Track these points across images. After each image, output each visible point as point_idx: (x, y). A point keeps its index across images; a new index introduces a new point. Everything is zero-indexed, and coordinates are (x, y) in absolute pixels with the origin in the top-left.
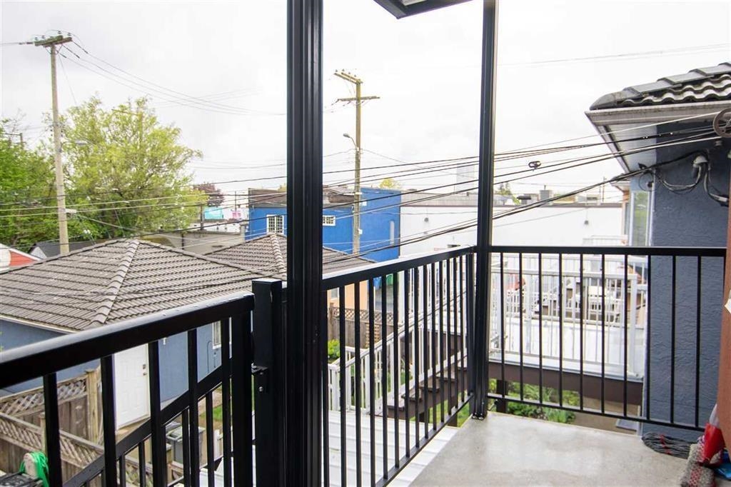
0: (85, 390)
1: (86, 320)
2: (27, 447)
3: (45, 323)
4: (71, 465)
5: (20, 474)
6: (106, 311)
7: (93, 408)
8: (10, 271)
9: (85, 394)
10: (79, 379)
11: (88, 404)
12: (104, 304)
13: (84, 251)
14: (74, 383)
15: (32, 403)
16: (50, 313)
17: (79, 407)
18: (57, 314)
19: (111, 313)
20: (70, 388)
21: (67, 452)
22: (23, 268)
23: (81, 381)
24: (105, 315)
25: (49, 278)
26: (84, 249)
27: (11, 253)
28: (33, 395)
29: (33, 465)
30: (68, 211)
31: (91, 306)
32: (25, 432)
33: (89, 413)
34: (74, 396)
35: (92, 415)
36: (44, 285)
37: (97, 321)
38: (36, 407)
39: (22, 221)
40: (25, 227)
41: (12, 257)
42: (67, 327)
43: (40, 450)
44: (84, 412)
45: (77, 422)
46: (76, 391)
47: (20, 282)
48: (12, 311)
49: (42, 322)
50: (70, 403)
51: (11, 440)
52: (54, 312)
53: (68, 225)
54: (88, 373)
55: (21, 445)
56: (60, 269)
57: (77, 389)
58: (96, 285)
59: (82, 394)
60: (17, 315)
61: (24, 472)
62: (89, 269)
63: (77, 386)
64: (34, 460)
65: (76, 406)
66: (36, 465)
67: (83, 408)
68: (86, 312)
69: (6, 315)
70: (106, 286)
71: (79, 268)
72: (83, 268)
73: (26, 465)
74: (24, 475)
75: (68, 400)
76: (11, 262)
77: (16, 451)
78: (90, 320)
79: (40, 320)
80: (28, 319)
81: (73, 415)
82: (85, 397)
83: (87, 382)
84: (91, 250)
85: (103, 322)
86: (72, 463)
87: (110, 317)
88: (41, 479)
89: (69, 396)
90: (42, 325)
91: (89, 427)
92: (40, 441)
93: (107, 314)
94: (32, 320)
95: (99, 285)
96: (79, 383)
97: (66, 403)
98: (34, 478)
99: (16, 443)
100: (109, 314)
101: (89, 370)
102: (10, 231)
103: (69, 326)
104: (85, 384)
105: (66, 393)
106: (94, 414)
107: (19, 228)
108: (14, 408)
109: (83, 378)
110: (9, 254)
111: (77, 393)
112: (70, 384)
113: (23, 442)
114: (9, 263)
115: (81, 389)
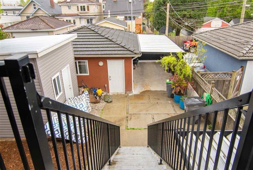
0: (231, 78)
1: (238, 51)
2: (206, 91)
3: (224, 50)
4: (216, 102)
5: (202, 98)
6: (247, 49)
7: (232, 85)
8: (219, 29)
9: (230, 79)
10: (229, 73)
11: (231, 83)
12: (247, 46)
13: (247, 23)
14: (227, 74)
15: (212, 77)
16: (227, 46)
17: (227, 83)
18: (229, 47)
19: (249, 50)
20: (225, 75)
21: (216, 97)
22: (223, 28)
23: (230, 74)
24: (246, 51)
25: (230, 33)
26: (247, 22)
27: (222, 22)
28: (213, 74)
29: (205, 97)
30: (247, 5)
31: (242, 46)
32: (206, 85)
33: (230, 86)
34: (227, 78)
35: (231, 87)
36: (228, 35)
37: (243, 53)
38: (213, 78)
39: (229, 10)
40: (230, 12)
41: (222, 24)
42: (231, 53)
43: (209, 93)
44: (228, 85)
45: (225, 88)
46: (227, 77)
47: (221, 33)
48: (215, 44)
49: (223, 49)
50: (224, 80)
51: (202, 87)
52: (228, 46)
53: (246, 12)
54: (233, 72)
55: (204, 89)
56: (235, 30)
57: (228, 76)
58: (247, 37)
59: (229, 79)
60: (216, 45)
61: (203, 98)
62: (247, 31)
63: (228, 75)
64: (206, 96)
65: (226, 82)
66: (207, 97)
67: (228, 84)
68: (240, 48)
69: (213, 45)
70: (251, 39)
71: (243, 30)
72: (244, 30)
73: (204, 96)
74: (202, 99)
75: (224, 79)
76: (222, 25)
77: (203, 90)
78: (240, 52)
79: (222, 48)
80: (219, 47)
81: (224, 85)
82: (230, 80)
83: (232, 75)
84: (250, 22)
85: (245, 53)
86: (217, 101)
87: (248, 52)
88: (207, 102)
89: (224, 78)
90: (223, 50)
91: (229, 91)
92: (210, 90)
93: (247, 50)
94: (220, 48)
95: (248, 38)
96: (229, 75)
97: (223, 80)
98: (205, 101)
99: (203, 88)
100: (248, 51)
101: (234, 71)
102: (224, 14)
103: (232, 52)
104: (231, 75)
105: (224, 77)
106: (232, 87)
107: (227, 13)
108: (209, 77)
109: (231, 73)
110: (222, 23)
111: (228, 78)
112: (226, 74)
113: (205, 89)
114: (221, 26)
115: (229, 77)
